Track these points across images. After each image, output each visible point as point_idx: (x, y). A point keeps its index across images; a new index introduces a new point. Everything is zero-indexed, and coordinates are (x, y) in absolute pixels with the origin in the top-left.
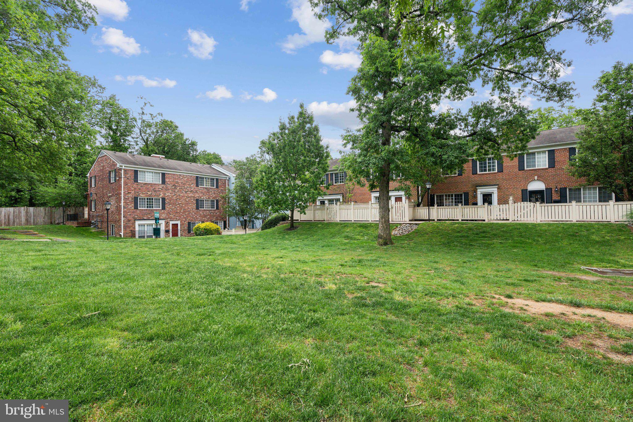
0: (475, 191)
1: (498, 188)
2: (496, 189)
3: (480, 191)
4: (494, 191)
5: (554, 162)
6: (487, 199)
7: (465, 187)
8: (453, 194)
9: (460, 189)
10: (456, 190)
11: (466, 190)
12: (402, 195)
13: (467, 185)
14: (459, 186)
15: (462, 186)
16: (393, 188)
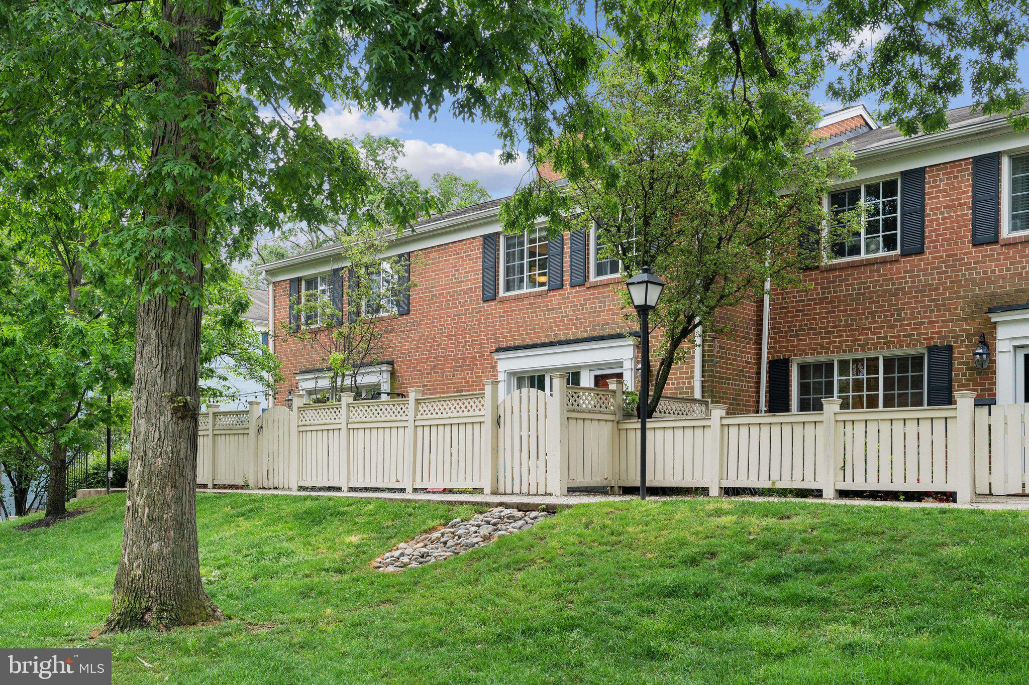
0: (986, 339)
3: (1011, 338)
7: (936, 316)
8: (877, 359)
9: (912, 329)
10: (892, 337)
11: (940, 332)
12: (620, 364)
13: (944, 305)
14: (906, 314)
15: (919, 313)
16: (588, 326)
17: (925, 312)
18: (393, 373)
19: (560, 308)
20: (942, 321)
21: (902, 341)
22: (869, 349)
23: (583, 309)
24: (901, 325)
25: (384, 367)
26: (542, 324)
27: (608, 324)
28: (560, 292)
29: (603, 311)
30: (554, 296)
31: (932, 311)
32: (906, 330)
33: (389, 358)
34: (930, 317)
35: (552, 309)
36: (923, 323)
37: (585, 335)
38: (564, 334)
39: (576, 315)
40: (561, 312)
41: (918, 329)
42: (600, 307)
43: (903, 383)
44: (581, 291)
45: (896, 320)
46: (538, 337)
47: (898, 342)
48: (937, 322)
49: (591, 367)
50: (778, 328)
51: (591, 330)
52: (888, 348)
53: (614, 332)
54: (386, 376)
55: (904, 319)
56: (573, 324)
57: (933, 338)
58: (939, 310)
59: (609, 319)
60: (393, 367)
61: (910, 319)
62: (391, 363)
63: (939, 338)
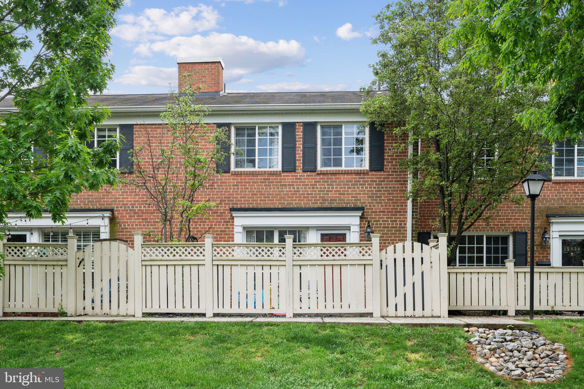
0: (546, 231)
3: (558, 230)
6: (574, 253)
7: (518, 216)
8: (483, 236)
9: (505, 222)
10: (493, 225)
11: (521, 225)
12: (348, 228)
13: (523, 210)
14: (502, 213)
15: (509, 213)
16: (318, 200)
17: (512, 213)
18: (112, 220)
19: (293, 185)
20: (522, 219)
21: (500, 228)
22: (480, 230)
23: (313, 188)
24: (499, 219)
25: (108, 214)
26: (276, 194)
27: (336, 200)
28: (293, 174)
29: (331, 191)
30: (287, 176)
31: (516, 213)
32: (502, 222)
33: (109, 207)
34: (515, 216)
35: (285, 185)
36: (511, 219)
37: (316, 206)
38: (296, 204)
39: (307, 191)
40: (294, 188)
41: (509, 222)
42: (329, 188)
43: (496, 251)
44: (312, 176)
45: (496, 216)
46: (272, 204)
47: (497, 228)
48: (519, 219)
49: (318, 228)
50: (424, 213)
51: (320, 203)
52: (492, 231)
53: (340, 206)
54: (107, 221)
55: (500, 216)
56: (304, 197)
57: (517, 227)
58: (520, 213)
59: (337, 197)
60: (113, 214)
61: (504, 216)
62: (112, 211)
63: (520, 228)
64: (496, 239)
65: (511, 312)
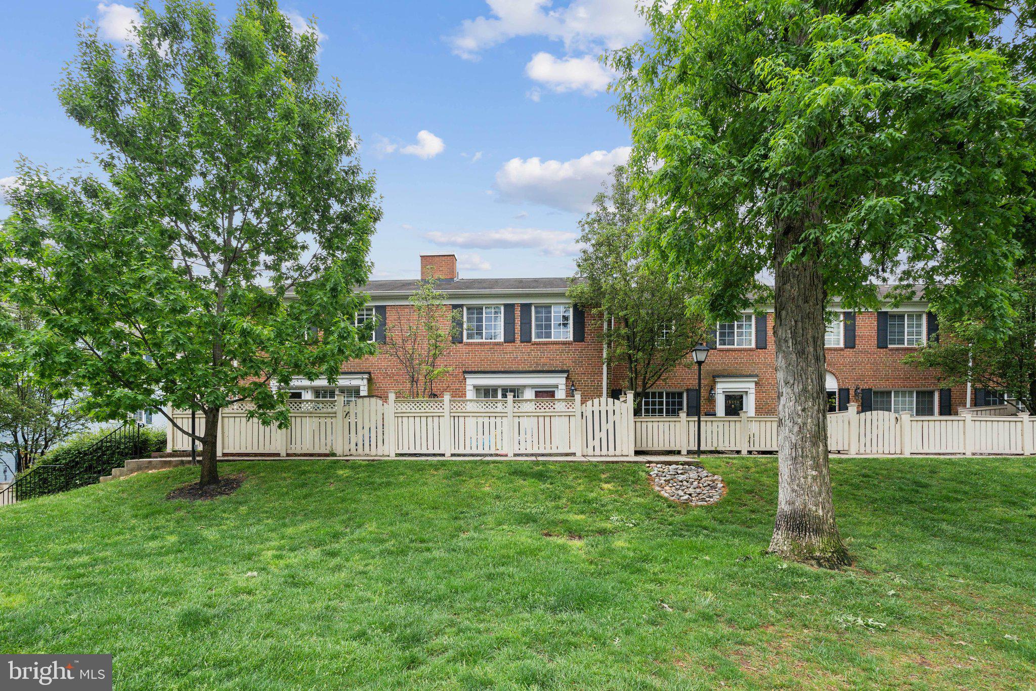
0: (712, 388)
1: (757, 383)
2: (753, 385)
3: (722, 388)
4: (748, 387)
5: (854, 336)
6: (734, 405)
7: (691, 377)
8: (663, 392)
9: (681, 381)
10: (671, 383)
11: (691, 383)
12: (557, 387)
13: (694, 372)
14: (677, 375)
15: (683, 374)
16: (533, 365)
17: (686, 374)
18: (370, 380)
19: (513, 353)
20: (694, 379)
21: (676, 385)
22: (661, 388)
23: (529, 355)
24: (676, 379)
25: (366, 376)
26: (500, 360)
27: (548, 365)
28: (513, 344)
29: (543, 357)
30: (508, 346)
31: (689, 374)
32: (677, 381)
33: (367, 370)
34: (688, 376)
35: (507, 353)
36: (685, 379)
37: (531, 369)
38: (515, 367)
39: (524, 358)
40: (513, 355)
41: (683, 381)
42: (541, 355)
43: (674, 404)
44: (528, 345)
45: (673, 377)
46: (496, 368)
47: (674, 386)
48: (691, 379)
49: (533, 387)
50: (616, 375)
51: (535, 367)
52: (670, 388)
53: (551, 370)
54: (365, 382)
55: (676, 377)
56: (522, 363)
57: (689, 385)
58: (692, 374)
59: (548, 362)
60: (370, 376)
61: (679, 377)
62: (369, 373)
63: (691, 385)
64: (673, 394)
65: (684, 452)
